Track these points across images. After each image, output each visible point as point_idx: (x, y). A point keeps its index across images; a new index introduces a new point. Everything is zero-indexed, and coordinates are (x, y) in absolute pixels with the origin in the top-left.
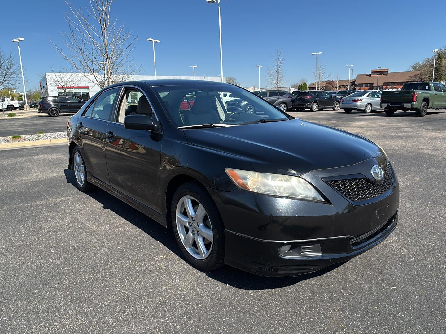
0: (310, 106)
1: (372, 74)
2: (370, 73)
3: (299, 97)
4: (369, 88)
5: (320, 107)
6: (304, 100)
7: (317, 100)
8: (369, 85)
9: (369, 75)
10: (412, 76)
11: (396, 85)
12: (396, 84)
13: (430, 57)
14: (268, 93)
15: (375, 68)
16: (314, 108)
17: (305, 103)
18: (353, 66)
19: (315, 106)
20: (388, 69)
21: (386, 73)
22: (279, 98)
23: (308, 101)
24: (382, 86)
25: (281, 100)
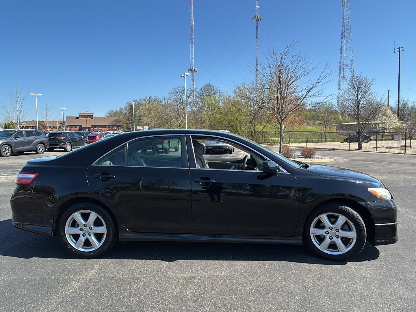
0: (65, 147)
1: (80, 117)
2: (78, 116)
3: (52, 138)
4: (78, 129)
5: (73, 147)
6: (58, 140)
7: (70, 140)
8: (78, 127)
9: (78, 118)
10: (113, 120)
11: (101, 128)
12: (101, 126)
13: (123, 107)
14: (24, 133)
15: (84, 112)
16: (68, 148)
17: (58, 143)
18: (65, 108)
19: (68, 146)
20: (93, 114)
21: (91, 117)
22: (36, 139)
23: (62, 142)
24: (90, 128)
25: (39, 140)
